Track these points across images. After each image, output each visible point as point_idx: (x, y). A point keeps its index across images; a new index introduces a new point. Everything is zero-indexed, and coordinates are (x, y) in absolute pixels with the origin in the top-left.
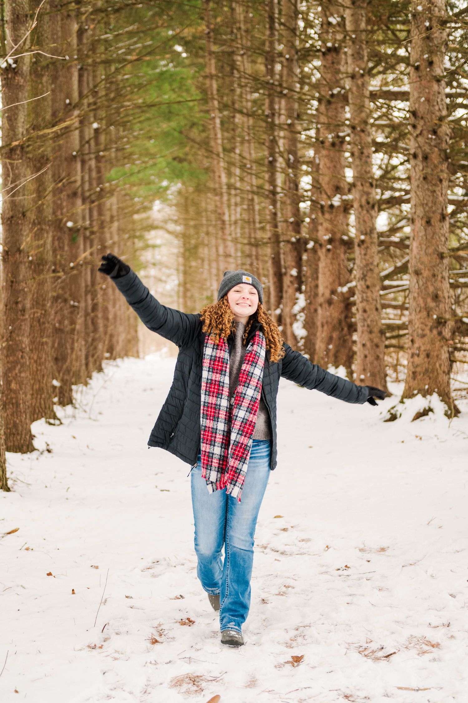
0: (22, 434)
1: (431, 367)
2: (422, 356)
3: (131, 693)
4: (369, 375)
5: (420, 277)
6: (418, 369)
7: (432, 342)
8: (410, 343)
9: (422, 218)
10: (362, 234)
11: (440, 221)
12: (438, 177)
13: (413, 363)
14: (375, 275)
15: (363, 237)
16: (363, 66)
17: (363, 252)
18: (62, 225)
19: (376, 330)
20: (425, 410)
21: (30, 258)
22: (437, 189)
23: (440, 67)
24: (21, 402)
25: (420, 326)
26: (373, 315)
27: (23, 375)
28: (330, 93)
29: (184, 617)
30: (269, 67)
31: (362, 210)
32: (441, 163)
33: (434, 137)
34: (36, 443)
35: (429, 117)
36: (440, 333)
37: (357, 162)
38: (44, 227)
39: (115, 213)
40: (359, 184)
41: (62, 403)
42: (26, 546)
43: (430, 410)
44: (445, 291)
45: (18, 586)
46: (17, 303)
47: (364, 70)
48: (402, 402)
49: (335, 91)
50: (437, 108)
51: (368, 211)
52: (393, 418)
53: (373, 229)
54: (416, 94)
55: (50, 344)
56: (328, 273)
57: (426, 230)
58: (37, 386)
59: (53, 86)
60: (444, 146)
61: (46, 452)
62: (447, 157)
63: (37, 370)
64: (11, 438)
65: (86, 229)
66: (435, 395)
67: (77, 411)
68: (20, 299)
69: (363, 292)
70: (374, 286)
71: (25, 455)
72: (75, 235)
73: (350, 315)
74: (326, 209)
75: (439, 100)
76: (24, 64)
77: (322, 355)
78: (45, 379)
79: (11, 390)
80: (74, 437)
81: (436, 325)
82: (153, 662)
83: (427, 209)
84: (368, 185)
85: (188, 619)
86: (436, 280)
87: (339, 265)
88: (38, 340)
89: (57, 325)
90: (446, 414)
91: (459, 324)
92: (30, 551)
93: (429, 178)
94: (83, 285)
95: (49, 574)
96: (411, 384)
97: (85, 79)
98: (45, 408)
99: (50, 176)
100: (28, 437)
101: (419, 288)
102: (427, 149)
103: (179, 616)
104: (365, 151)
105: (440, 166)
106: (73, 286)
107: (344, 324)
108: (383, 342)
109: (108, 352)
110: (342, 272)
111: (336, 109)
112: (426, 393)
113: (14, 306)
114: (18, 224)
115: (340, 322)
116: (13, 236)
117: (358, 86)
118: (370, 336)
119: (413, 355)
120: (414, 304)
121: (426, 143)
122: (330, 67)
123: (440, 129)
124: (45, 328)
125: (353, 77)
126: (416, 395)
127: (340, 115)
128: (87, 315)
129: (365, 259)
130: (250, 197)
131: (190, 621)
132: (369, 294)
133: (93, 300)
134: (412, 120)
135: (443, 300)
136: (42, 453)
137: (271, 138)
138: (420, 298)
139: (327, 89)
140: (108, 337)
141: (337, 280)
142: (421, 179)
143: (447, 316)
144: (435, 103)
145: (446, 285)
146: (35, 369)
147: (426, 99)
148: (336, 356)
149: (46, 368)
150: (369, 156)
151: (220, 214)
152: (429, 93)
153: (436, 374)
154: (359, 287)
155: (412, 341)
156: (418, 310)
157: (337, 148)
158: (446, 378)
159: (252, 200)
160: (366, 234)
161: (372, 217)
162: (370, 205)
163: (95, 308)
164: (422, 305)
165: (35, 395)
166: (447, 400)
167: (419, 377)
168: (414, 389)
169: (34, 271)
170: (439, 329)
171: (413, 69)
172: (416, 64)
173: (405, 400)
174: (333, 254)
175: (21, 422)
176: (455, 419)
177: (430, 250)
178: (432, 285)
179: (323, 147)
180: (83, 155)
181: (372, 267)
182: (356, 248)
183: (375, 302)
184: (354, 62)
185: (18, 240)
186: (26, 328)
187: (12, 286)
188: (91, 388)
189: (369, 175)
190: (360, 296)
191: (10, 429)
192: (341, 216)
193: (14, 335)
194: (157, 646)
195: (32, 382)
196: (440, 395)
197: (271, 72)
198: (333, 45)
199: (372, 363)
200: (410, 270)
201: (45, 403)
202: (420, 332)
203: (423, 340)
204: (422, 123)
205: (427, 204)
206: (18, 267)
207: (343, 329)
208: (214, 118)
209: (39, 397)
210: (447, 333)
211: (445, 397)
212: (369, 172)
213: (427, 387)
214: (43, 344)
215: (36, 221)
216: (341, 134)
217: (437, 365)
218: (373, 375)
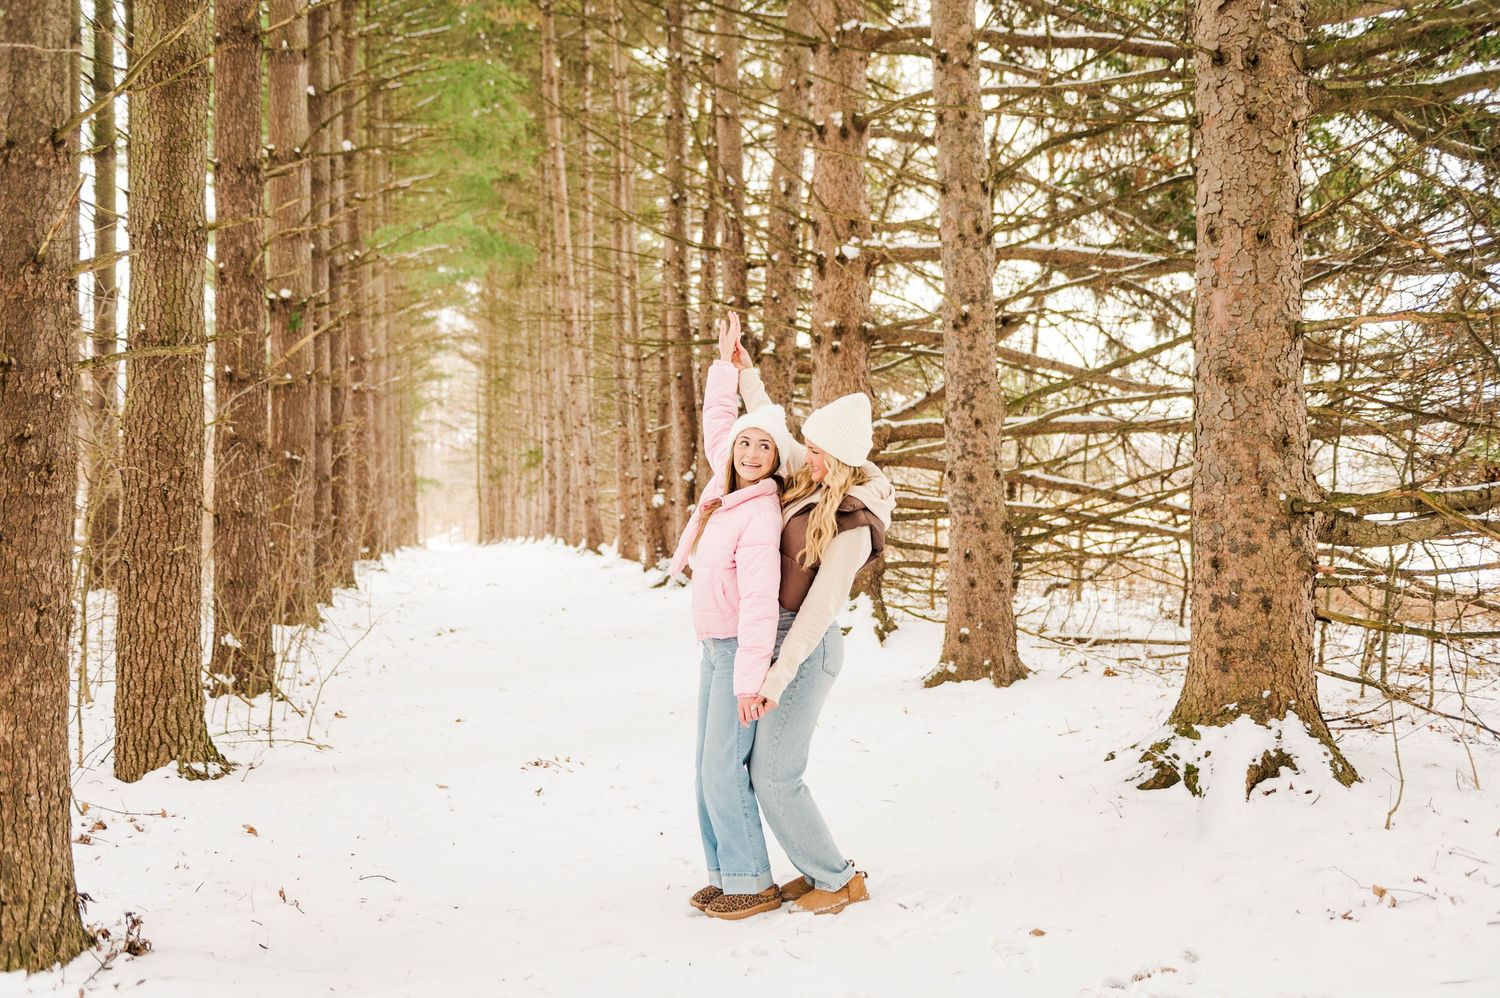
1: (1275, 638)
2: (1248, 607)
5: (1240, 387)
6: (1237, 643)
7: (1278, 568)
8: (1207, 569)
9: (1244, 227)
10: (964, 301)
11: (1293, 236)
12: (1288, 114)
13: (1218, 624)
14: (992, 396)
15: (965, 308)
17: (966, 343)
19: (996, 521)
20: (1267, 757)
21: (143, 327)
22: (1287, 147)
24: (33, 784)
25: (1241, 521)
26: (990, 488)
28: (838, 28)
31: (964, 246)
32: (1293, 78)
33: (1273, 7)
36: (1296, 543)
37: (952, 133)
39: (381, 308)
43: (1284, 759)
46: (22, 440)
48: (1188, 733)
49: (848, 26)
51: (977, 249)
52: (1165, 778)
53: (987, 293)
57: (1255, 258)
58: (158, 674)
61: (125, 955)
62: (1308, 64)
66: (1291, 716)
67: (279, 710)
69: (966, 435)
70: (991, 420)
71: (42, 977)
72: (295, 315)
74: (827, 265)
80: (252, 831)
81: (1285, 518)
83: (1260, 200)
84: (977, 188)
86: (1284, 398)
87: (857, 381)
88: (160, 546)
90: (1337, 776)
91: (1332, 519)
93: (1264, 116)
94: (313, 419)
98: (181, 731)
101: (1239, 417)
104: (970, 112)
105: (1291, 87)
112: (1265, 712)
118: (983, 535)
119: (1216, 603)
120: (1222, 460)
121: (1254, 21)
126: (1236, 715)
127: (856, 74)
128: (320, 478)
129: (971, 360)
130: (626, 274)
132: (981, 439)
133: (335, 451)
135: (1299, 451)
138: (1239, 446)
140: (366, 518)
142: (1241, 118)
143: (1311, 496)
150: (977, 124)
153: (1290, 655)
154: (955, 423)
155: (1215, 563)
157: (851, 141)
159: (632, 278)
160: (973, 301)
162: (983, 236)
163: (339, 466)
164: (1247, 464)
165: (152, 699)
167: (1241, 665)
168: (1226, 700)
170: (1293, 531)
173: (1197, 728)
174: (844, 359)
178: (1273, 409)
179: (822, 140)
181: (986, 378)
183: (993, 458)
189: (979, 166)
190: (958, 444)
192: (860, 280)
196: (1303, 718)
199: (987, 600)
201: (178, 719)
203: (1249, 563)
209: (162, 701)
210: (1311, 541)
212: (979, 161)
213: (1266, 694)
217: (1293, 635)
218: (990, 626)
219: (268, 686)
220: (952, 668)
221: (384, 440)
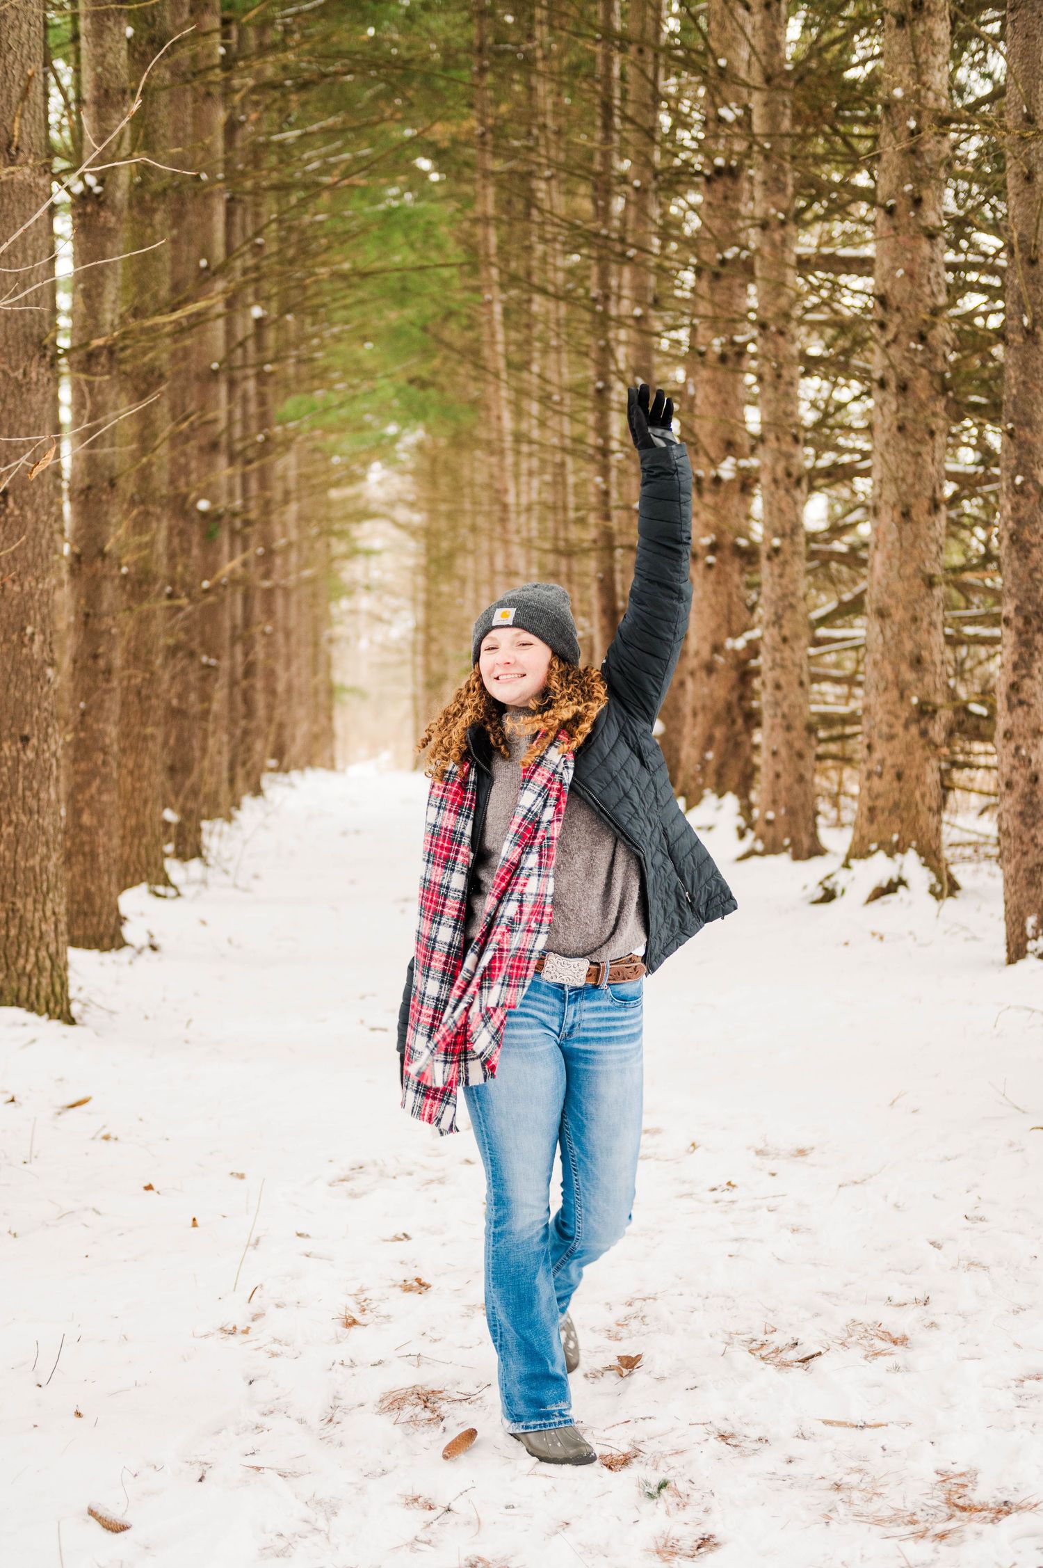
0: (100, 915)
1: (904, 799)
2: (889, 776)
3: (301, 1421)
4: (783, 811)
5: (888, 621)
6: (880, 803)
7: (909, 750)
8: (865, 751)
9: (894, 507)
10: (776, 534)
11: (929, 513)
12: (927, 425)
13: (870, 790)
14: (799, 617)
15: (776, 542)
16: (785, 204)
17: (777, 571)
18: (187, 506)
19: (799, 724)
20: (890, 882)
21: (124, 570)
22: (925, 450)
23: (934, 209)
24: (101, 850)
25: (886, 717)
26: (795, 695)
27: (105, 798)
28: (719, 256)
29: (410, 1275)
30: (601, 203)
31: (777, 488)
32: (933, 399)
33: (920, 347)
34: (128, 932)
35: (911, 307)
36: (924, 733)
37: (770, 394)
38: (152, 509)
39: (292, 485)
40: (771, 437)
41: (182, 856)
42: (104, 1133)
43: (902, 882)
44: (936, 651)
45: (86, 1209)
46: (95, 657)
47: (786, 212)
48: (846, 865)
49: (729, 254)
50: (927, 290)
51: (787, 491)
52: (829, 896)
53: (796, 526)
54: (887, 263)
55: (160, 739)
56: (708, 611)
57: (900, 530)
58: (134, 821)
59: (175, 232)
60: (939, 364)
61: (148, 952)
62: (945, 388)
63: (134, 789)
64: (80, 921)
65: (235, 514)
66: (912, 854)
67: (210, 871)
68: (101, 650)
69: (775, 649)
70: (797, 637)
71: (106, 954)
72: (213, 526)
73: (749, 694)
74: (706, 485)
75: (932, 275)
76: (117, 186)
77: (691, 772)
78: (150, 806)
79: (80, 827)
80: (204, 923)
81: (916, 716)
82: (347, 1362)
83: (904, 488)
84: (789, 439)
85: (418, 1280)
86: (918, 629)
87: (730, 595)
88: (136, 730)
89: (175, 702)
90: (932, 891)
91: (962, 716)
92: (111, 1143)
93: (910, 427)
94: (227, 624)
95: (149, 1188)
96: (865, 831)
97: (238, 220)
98: (148, 863)
99: (166, 409)
100: (112, 920)
101: (885, 643)
102: (906, 370)
103: (400, 1274)
104: (785, 373)
105: (931, 405)
106: (208, 628)
107: (736, 711)
108: (812, 748)
109: (273, 756)
110: (735, 609)
111: (729, 289)
112: (893, 850)
113: (90, 662)
114: (100, 501)
115: (729, 707)
116: (90, 526)
117: (773, 245)
118: (787, 735)
119: (869, 775)
120: (875, 675)
121: (905, 358)
122: (719, 207)
123: (934, 332)
124: (150, 707)
125: (764, 226)
126: (875, 852)
127: (737, 300)
128: (233, 683)
129: (780, 585)
130: (558, 458)
131: (422, 1285)
132: (787, 653)
133: (246, 654)
134: (879, 313)
135: (931, 668)
136: (140, 952)
137: (602, 343)
138: (886, 664)
139: (713, 248)
140: (273, 728)
141: (725, 625)
142: (894, 429)
143: (939, 699)
144: (924, 281)
145: (938, 639)
146: (129, 787)
147: (906, 272)
148: (720, 774)
149: (150, 785)
150: (791, 384)
151: (498, 491)
152: (913, 260)
153: (914, 812)
154: (767, 640)
155: (870, 747)
156: (882, 686)
157: (730, 365)
158: (933, 821)
159: (562, 465)
160: (783, 536)
161: (796, 503)
162: (793, 480)
163: (249, 670)
164: (891, 677)
165: (129, 839)
166: (935, 863)
167: (881, 818)
168: (870, 841)
169: (132, 595)
170: (923, 724)
171: (882, 213)
172: (890, 203)
173: (853, 862)
174: (719, 573)
175: (100, 888)
176: (949, 902)
177: (908, 570)
178: (911, 637)
179: (703, 364)
180: (231, 368)
181: (794, 601)
182: (764, 562)
183: (797, 670)
184: (766, 196)
185: (99, 534)
186: (113, 706)
187: (86, 623)
188: (239, 828)
189: (791, 420)
190: (769, 658)
191: (79, 903)
192: (736, 499)
193: (89, 720)
194: (355, 1330)
195: (123, 812)
196: (921, 853)
197: (603, 213)
198: (727, 162)
199: (789, 789)
200: (869, 607)
201: (148, 855)
202: (885, 729)
203: (890, 746)
204: (897, 318)
205: (903, 479)
206: (98, 587)
207: (734, 722)
208: (490, 302)
209: (136, 842)
210: (937, 731)
211: (931, 857)
212: (792, 414)
213: (895, 837)
214: (145, 739)
215: (137, 497)
216: (739, 339)
217: (918, 795)
218: (791, 812)
219: (197, 853)
220: (759, 846)
221: (294, 639)
